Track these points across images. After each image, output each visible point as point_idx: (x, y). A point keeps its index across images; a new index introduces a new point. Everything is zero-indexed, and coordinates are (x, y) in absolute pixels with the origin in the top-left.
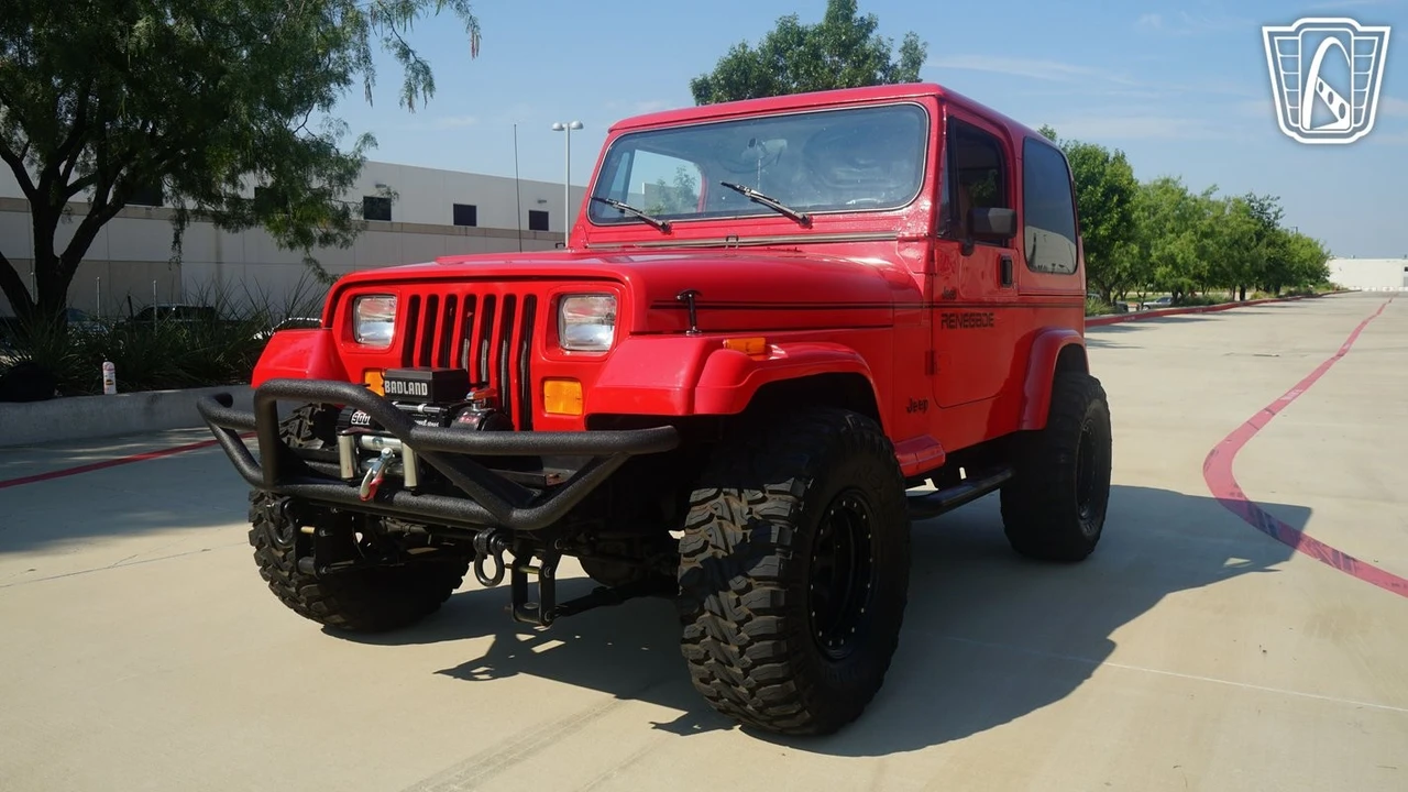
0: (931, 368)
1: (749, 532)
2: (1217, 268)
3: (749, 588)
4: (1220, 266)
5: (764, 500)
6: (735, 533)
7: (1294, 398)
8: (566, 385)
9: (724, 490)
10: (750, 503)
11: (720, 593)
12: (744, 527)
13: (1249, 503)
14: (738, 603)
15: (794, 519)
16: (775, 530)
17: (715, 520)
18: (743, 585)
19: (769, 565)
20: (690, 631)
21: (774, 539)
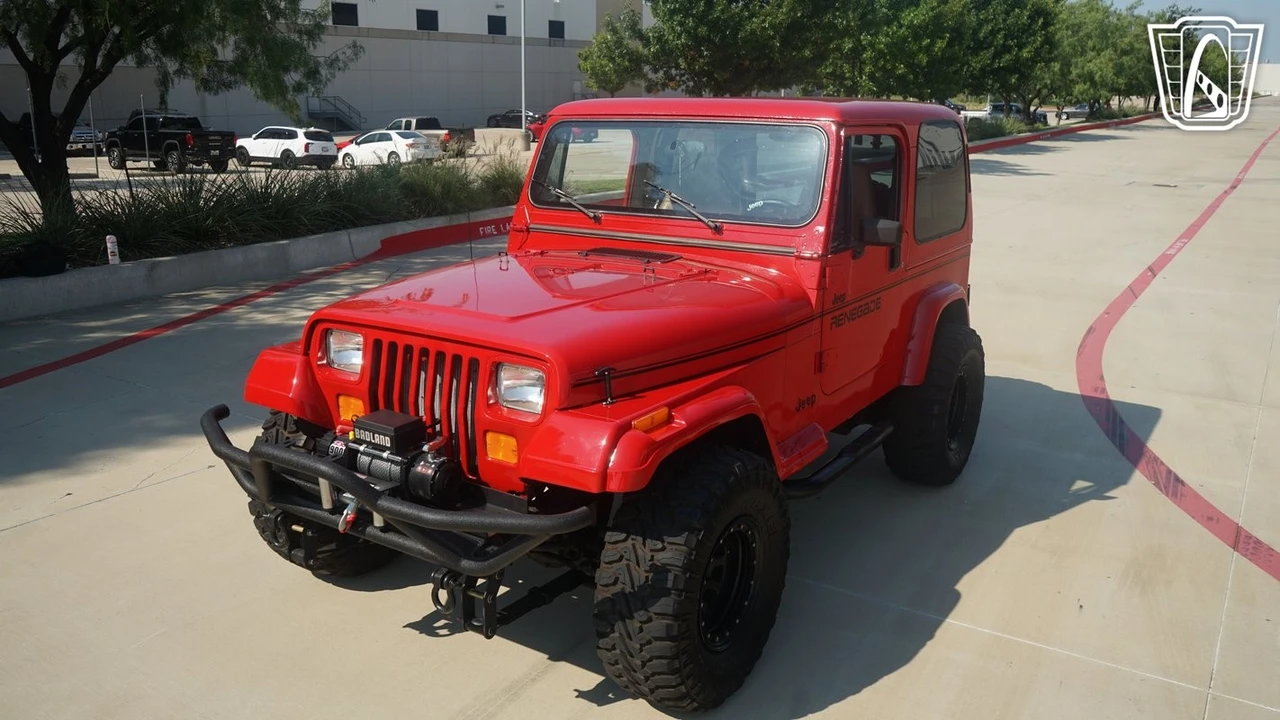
0: (819, 367)
1: (651, 575)
2: (1134, 82)
3: (650, 620)
4: (1137, 78)
5: (663, 549)
6: (641, 575)
7: (1179, 250)
8: (503, 438)
9: (632, 536)
10: (652, 551)
11: (627, 620)
12: (646, 571)
13: (1109, 401)
14: (641, 630)
15: (685, 568)
16: (671, 577)
17: (624, 562)
18: (645, 618)
19: (665, 604)
20: (602, 642)
21: (670, 585)
